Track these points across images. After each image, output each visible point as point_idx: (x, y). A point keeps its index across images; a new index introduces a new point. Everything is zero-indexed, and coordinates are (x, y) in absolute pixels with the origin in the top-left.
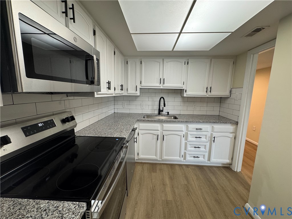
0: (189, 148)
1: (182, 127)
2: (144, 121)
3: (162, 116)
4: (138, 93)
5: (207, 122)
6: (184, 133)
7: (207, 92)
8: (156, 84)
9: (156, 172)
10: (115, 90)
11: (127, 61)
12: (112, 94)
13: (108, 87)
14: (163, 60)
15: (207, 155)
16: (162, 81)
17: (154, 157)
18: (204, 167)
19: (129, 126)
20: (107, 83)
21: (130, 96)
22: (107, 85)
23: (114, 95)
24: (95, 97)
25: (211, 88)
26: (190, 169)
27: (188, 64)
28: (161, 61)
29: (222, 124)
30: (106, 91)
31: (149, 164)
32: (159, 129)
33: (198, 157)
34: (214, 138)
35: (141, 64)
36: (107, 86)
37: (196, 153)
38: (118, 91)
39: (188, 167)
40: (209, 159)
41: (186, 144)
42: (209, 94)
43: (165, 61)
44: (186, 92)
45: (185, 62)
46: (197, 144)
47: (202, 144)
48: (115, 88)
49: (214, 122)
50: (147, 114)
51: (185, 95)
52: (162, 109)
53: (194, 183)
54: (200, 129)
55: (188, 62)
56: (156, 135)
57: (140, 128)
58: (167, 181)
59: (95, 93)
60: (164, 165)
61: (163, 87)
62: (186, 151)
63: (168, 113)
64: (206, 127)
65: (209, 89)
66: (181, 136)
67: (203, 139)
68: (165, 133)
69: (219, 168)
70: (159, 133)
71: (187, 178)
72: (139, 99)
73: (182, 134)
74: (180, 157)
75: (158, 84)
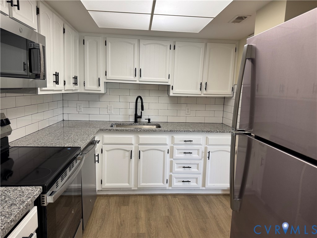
0: (176, 169)
1: (165, 138)
2: (110, 131)
3: (140, 125)
4: (102, 89)
5: (199, 131)
6: (168, 147)
7: (201, 89)
8: (128, 77)
9: (128, 205)
10: (65, 84)
11: (84, 40)
12: (61, 90)
13: (55, 80)
14: (139, 41)
15: (200, 178)
16: (138, 72)
17: (125, 185)
18: (197, 196)
19: (86, 136)
20: (54, 75)
21: (89, 94)
22: (54, 78)
23: (63, 92)
24: (39, 94)
25: (206, 84)
26: (177, 199)
27: (174, 49)
28: (136, 42)
29: (218, 133)
30: (53, 85)
31: (118, 197)
32: (133, 142)
33: (188, 181)
34: (209, 153)
35: (106, 45)
36: (53, 80)
37: (186, 176)
38: (70, 87)
39: (175, 197)
40: (204, 185)
41: (171, 163)
42: (204, 92)
43: (142, 42)
44: (172, 89)
45: (170, 46)
46: (187, 162)
47: (192, 162)
48: (65, 81)
49: (209, 132)
50: (117, 122)
51: (171, 94)
52: (140, 115)
53: (179, 214)
54: (190, 141)
55: (175, 46)
56: (128, 151)
57: (105, 142)
58: (143, 214)
59: (39, 89)
60: (141, 196)
61: (140, 81)
62: (171, 174)
63: (149, 120)
64: (198, 138)
65: (204, 86)
66: (164, 151)
67: (195, 155)
68: (141, 148)
69: (218, 196)
70: (133, 148)
71: (170, 210)
72: (103, 99)
73: (166, 148)
74: (163, 183)
75: (133, 77)
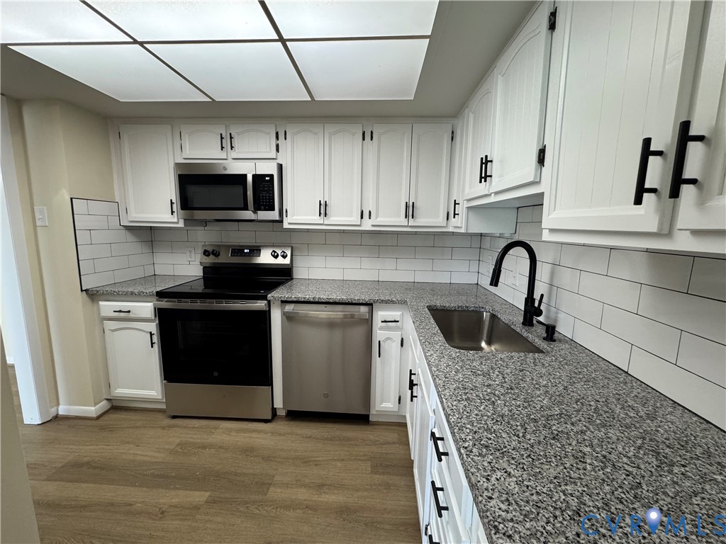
9: (372, 472)
